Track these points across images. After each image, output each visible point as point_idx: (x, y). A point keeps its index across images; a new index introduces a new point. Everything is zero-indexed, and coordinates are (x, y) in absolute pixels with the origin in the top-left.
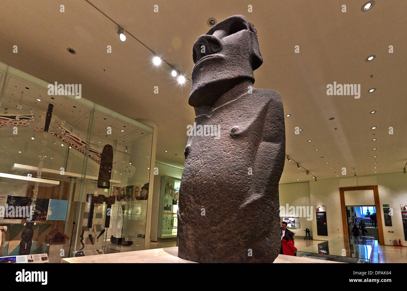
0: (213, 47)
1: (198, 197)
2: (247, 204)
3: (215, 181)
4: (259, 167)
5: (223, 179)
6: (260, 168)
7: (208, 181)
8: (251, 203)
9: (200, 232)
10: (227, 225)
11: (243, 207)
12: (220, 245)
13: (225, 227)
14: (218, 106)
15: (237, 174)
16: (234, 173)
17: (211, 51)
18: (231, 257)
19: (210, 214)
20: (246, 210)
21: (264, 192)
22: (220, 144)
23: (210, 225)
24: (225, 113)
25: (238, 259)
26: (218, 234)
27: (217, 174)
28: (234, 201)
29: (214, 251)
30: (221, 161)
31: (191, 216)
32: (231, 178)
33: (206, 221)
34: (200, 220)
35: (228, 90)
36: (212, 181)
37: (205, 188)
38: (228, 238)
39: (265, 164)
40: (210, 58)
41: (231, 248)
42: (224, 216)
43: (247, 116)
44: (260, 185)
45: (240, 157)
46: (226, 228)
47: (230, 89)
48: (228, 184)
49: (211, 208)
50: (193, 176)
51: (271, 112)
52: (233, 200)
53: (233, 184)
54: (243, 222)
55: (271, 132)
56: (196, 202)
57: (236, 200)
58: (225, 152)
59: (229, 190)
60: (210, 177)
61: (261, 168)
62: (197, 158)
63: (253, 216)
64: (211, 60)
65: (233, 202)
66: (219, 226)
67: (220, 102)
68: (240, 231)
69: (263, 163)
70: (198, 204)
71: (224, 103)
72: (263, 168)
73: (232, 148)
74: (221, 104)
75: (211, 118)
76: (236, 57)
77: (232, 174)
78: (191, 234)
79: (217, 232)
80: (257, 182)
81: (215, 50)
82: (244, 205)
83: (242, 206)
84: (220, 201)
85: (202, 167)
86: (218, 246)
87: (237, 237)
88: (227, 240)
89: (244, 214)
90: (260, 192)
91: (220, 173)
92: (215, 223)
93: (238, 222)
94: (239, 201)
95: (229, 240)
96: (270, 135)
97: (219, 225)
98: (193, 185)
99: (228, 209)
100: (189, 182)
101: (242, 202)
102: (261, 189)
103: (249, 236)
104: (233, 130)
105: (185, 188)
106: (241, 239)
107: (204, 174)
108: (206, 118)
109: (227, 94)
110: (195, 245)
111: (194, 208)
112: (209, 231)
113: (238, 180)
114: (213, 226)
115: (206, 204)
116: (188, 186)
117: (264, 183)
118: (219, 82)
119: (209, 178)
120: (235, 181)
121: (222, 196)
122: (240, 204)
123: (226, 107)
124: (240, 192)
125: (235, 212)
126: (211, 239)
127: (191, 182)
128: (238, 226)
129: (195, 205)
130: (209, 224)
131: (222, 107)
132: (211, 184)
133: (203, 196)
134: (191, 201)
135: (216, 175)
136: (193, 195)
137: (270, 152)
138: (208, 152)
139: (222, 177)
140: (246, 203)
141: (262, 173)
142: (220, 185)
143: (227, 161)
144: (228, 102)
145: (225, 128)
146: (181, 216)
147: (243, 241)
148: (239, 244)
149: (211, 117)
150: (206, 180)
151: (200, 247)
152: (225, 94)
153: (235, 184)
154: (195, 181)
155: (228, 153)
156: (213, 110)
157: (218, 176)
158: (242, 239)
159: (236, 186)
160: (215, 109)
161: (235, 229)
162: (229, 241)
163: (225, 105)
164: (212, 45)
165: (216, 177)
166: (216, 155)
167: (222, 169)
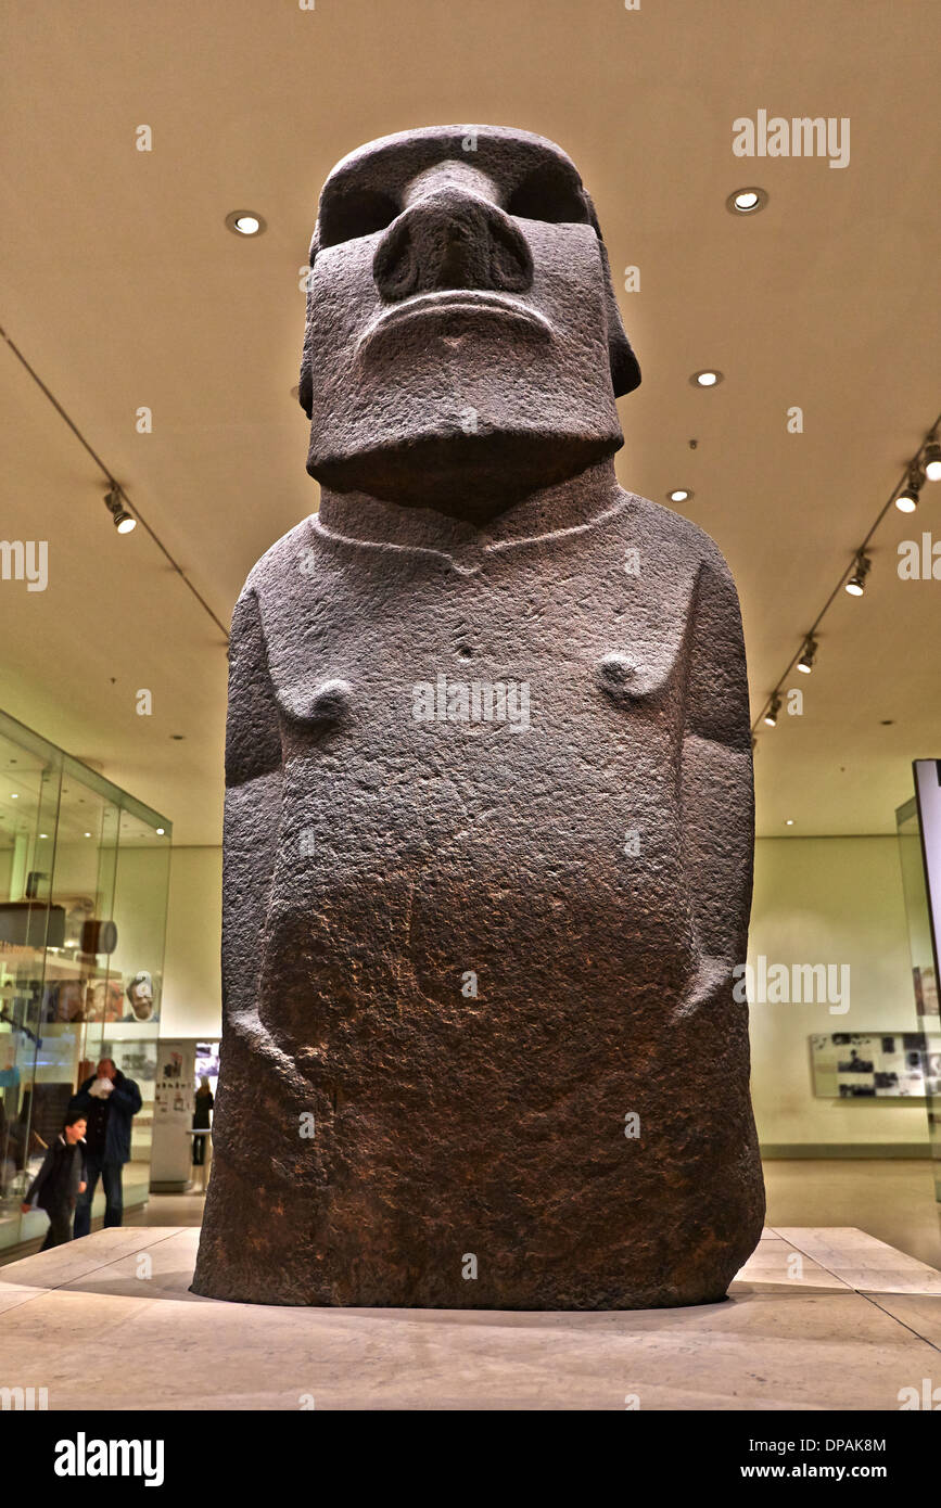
0: (501, 262)
1: (452, 967)
2: (699, 1003)
3: (560, 896)
4: (700, 846)
5: (597, 887)
6: (705, 849)
7: (521, 893)
8: (710, 998)
9: (444, 1143)
10: (611, 1101)
11: (687, 1018)
12: (563, 1196)
13: (601, 1109)
14: (515, 533)
15: (658, 873)
16: (644, 867)
17: (491, 276)
18: (614, 1247)
19: (521, 1052)
20: (697, 1031)
21: (733, 950)
22: (556, 722)
23: (515, 1100)
24: (549, 579)
25: (647, 1249)
26: (556, 1144)
27: (571, 865)
28: (650, 991)
29: (522, 1233)
30: (577, 803)
31: (386, 1061)
32: (636, 889)
33: (490, 1086)
34: (453, 1079)
35: (558, 480)
36: (542, 891)
37: (501, 924)
38: (608, 1161)
39: (719, 833)
40: (498, 310)
41: (621, 1206)
42: (594, 1058)
43: (649, 620)
44: (716, 923)
45: (656, 797)
46: (603, 1114)
47: (569, 478)
48: (622, 912)
49: (531, 1019)
50: (414, 856)
51: (713, 619)
52: (646, 987)
53: (644, 916)
54: (686, 1082)
55: (719, 699)
56: (429, 987)
57: (659, 984)
58: (589, 763)
59: (626, 940)
60: (531, 875)
61: (710, 850)
62: (427, 770)
63: (717, 1053)
64: (507, 323)
65: (642, 996)
66: (564, 1104)
67: (525, 519)
68: (669, 1123)
69: (711, 827)
70: (446, 1003)
71: (542, 532)
72: (716, 852)
73: (620, 753)
74: (526, 531)
75: (476, 582)
76: (591, 346)
77: (637, 871)
78: (371, 1157)
79: (554, 1136)
80: (705, 908)
81: (505, 278)
82: (690, 1009)
83: (681, 1013)
84: (584, 988)
85: (472, 816)
86: (553, 1204)
87: (653, 1150)
88: (603, 1170)
89: (689, 1046)
90: (722, 953)
91: (583, 858)
92: (548, 1090)
93: (660, 1084)
94: (669, 992)
95: (612, 1168)
96: (715, 712)
97: (568, 1102)
98: (418, 901)
99: (621, 1028)
100: (387, 886)
101: (678, 995)
102: (724, 939)
103: (705, 1141)
104: (613, 672)
105: (353, 914)
106: (669, 1160)
107: (494, 854)
108: (447, 572)
109: (555, 493)
110: (398, 1212)
111: (414, 1023)
112: (507, 1133)
113: (662, 898)
114: (532, 1104)
115: (502, 1000)
116: (380, 906)
117: (730, 915)
118: (548, 439)
119: (524, 879)
120: (652, 903)
121: (596, 967)
122: (671, 1003)
123: (552, 549)
124: (671, 952)
125: (652, 1039)
126: (516, 1174)
127: (401, 887)
128: (662, 1100)
129: (420, 1002)
130: (509, 1099)
131: (532, 546)
132: (538, 909)
133: (486, 961)
134: (393, 980)
135: (560, 865)
136: (416, 956)
137: (728, 783)
138: (491, 745)
139: (593, 881)
140: (694, 999)
141: (716, 873)
142: (585, 914)
143: (605, 806)
144: (557, 528)
145: (565, 650)
146: (296, 1061)
147: (681, 1164)
148: (661, 1180)
149: (477, 575)
150: (504, 886)
151: (431, 1223)
152: (550, 491)
153: (652, 913)
154: (434, 883)
155: (607, 774)
156: (488, 548)
157: (572, 873)
158: (672, 1156)
159: (658, 924)
160: (499, 546)
161: (647, 1115)
162: (613, 1174)
163: (547, 542)
164: (500, 251)
165: (564, 875)
166: (549, 773)
167: (591, 841)
